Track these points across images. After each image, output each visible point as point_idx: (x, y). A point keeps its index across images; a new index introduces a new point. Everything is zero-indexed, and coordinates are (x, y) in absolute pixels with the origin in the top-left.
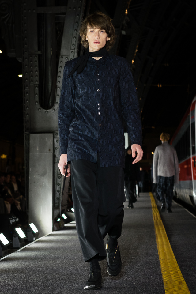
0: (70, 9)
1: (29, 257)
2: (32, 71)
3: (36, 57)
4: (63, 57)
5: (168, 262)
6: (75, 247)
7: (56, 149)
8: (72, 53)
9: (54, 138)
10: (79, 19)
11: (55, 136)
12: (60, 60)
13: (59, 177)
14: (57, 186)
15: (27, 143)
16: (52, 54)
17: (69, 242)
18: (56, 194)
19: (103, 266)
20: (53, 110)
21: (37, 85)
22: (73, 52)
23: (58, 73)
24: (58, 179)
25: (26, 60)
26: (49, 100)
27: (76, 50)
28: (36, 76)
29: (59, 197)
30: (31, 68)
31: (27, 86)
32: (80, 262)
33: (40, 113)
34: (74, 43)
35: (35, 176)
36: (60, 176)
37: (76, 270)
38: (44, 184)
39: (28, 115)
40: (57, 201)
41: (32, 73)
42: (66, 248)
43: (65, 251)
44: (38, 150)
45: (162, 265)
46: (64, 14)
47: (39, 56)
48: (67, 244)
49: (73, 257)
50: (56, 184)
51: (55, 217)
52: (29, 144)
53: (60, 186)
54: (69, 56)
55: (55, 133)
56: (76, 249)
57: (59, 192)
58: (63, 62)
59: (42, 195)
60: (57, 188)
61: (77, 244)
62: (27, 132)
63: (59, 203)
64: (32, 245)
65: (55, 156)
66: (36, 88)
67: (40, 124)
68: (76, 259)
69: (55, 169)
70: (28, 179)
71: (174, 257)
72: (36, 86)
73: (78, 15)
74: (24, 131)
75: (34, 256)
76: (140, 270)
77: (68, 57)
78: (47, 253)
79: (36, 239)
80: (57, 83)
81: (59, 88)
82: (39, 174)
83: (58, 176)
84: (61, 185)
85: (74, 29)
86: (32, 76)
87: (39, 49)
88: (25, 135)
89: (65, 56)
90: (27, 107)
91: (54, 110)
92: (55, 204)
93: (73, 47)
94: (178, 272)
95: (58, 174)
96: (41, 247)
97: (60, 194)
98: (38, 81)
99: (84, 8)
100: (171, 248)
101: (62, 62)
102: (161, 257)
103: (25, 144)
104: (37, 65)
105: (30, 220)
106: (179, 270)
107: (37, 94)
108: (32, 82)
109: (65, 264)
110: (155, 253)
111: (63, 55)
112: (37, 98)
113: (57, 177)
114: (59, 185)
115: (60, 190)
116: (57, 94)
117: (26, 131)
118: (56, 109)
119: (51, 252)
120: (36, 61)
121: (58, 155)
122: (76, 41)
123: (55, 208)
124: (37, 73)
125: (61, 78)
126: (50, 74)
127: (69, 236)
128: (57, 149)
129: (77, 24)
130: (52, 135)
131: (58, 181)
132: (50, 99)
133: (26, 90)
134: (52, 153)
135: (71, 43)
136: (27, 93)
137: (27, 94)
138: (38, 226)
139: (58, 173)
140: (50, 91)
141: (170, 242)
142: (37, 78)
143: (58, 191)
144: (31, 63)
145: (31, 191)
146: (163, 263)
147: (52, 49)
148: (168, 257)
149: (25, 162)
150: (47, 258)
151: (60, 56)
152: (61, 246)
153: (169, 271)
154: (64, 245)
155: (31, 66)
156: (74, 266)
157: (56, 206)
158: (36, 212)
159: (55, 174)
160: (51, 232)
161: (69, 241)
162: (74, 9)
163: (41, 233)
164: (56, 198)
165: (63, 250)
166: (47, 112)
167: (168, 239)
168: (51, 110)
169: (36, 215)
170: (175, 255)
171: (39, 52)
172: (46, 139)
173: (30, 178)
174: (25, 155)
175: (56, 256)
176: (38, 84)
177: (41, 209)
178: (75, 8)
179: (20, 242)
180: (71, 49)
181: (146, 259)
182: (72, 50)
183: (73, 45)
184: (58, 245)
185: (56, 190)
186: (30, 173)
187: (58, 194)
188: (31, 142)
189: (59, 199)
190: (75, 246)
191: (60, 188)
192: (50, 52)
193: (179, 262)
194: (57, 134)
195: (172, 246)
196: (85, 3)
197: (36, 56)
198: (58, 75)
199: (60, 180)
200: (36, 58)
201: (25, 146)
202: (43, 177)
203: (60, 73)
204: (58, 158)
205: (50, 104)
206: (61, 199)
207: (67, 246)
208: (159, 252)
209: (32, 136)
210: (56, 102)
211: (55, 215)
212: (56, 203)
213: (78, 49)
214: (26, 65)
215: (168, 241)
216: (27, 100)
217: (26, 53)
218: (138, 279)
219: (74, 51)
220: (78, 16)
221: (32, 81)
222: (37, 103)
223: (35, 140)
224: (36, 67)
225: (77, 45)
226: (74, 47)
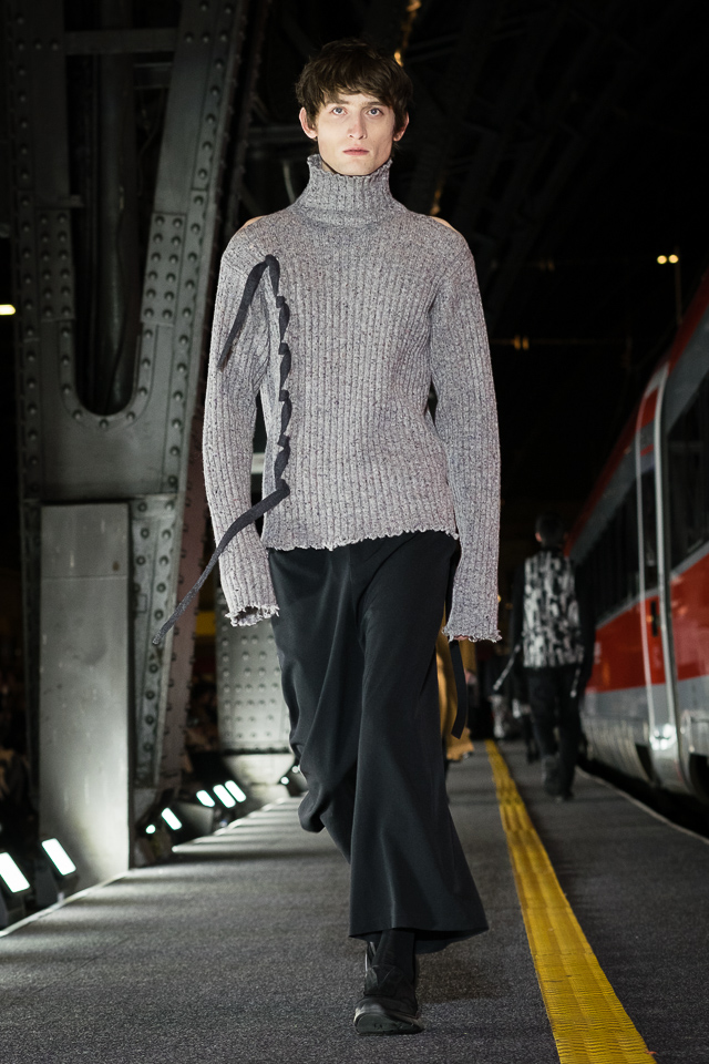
0: (189, 40)
1: (44, 952)
2: (47, 272)
3: (62, 220)
4: (162, 219)
5: (564, 962)
6: (216, 918)
7: (141, 561)
8: (199, 202)
9: (134, 522)
10: (224, 75)
11: (137, 514)
12: (155, 228)
13: (154, 668)
14: (146, 701)
15: (31, 543)
16: (122, 206)
17: (193, 903)
18: (142, 729)
19: (324, 976)
20: (127, 416)
21: (69, 325)
22: (200, 198)
23: (146, 277)
24: (149, 675)
25: (26, 229)
26: (113, 380)
27: (212, 193)
28: (65, 289)
29: (151, 741)
30: (46, 258)
31: (30, 327)
32: (234, 968)
33: (79, 430)
34: (207, 165)
35: (61, 665)
36: (154, 665)
37: (222, 993)
38: (95, 692)
39: (33, 437)
40: (144, 758)
41: (47, 277)
42: (181, 923)
43: (179, 933)
44: (72, 564)
45: (543, 972)
46: (167, 56)
47: (76, 215)
48: (183, 910)
49: (207, 950)
50: (142, 694)
51: (138, 815)
52: (38, 543)
53: (154, 701)
54: (186, 215)
55: (136, 504)
56: (217, 925)
57: (154, 725)
58: (164, 235)
59: (88, 735)
60: (146, 708)
61: (222, 911)
62: (32, 501)
63: (151, 764)
64: (53, 914)
65: (136, 588)
66: (66, 335)
67: (79, 470)
68: (219, 957)
69: (137, 636)
70: (36, 676)
71: (587, 946)
72: (65, 329)
73: (220, 61)
74: (21, 494)
75: (61, 950)
76: (461, 987)
77: (183, 218)
78: (109, 939)
79: (66, 896)
80: (142, 315)
81: (148, 336)
82: (76, 657)
83: (149, 663)
84: (159, 696)
85: (206, 112)
86: (48, 290)
87: (74, 190)
88: (22, 510)
89: (172, 214)
90: (32, 406)
91: (130, 418)
92: (139, 770)
93: (200, 182)
94: (605, 994)
95: (149, 654)
96: (87, 921)
97: (155, 731)
98: (73, 309)
99: (241, 34)
100: (573, 918)
101: (159, 236)
102: (539, 947)
103: (23, 544)
104: (68, 247)
105: (43, 828)
106: (606, 987)
107: (66, 357)
108: (48, 314)
109: (180, 972)
110: (515, 937)
111: (161, 212)
112: (68, 372)
113: (145, 666)
114: (150, 695)
115: (154, 714)
116: (143, 357)
117: (26, 496)
118: (137, 414)
119: (126, 936)
120: (62, 234)
121: (148, 586)
122: (211, 159)
123: (137, 783)
124: (68, 279)
125: (158, 297)
126: (114, 283)
127: (191, 885)
128: (144, 562)
129: (215, 93)
130: (123, 509)
131: (148, 684)
132: (117, 377)
133: (27, 341)
134: (125, 578)
135: (195, 167)
136: (31, 353)
137: (31, 359)
138: (73, 850)
139: (147, 651)
140: (116, 347)
141: (568, 898)
142: (68, 298)
143: (150, 720)
144: (45, 240)
145: (47, 719)
146: (546, 966)
147: (122, 189)
148: (563, 947)
149: (26, 611)
150: (112, 954)
151: (154, 216)
152: (161, 916)
153: (571, 991)
154: (173, 914)
155: (46, 253)
156: (215, 978)
157: (141, 776)
158: (66, 799)
159: (137, 657)
160: (123, 871)
161: (193, 899)
162: (206, 40)
163: (85, 875)
164: (140, 746)
165: (171, 929)
166: (104, 425)
167: (560, 890)
168: (121, 415)
169: (66, 808)
170: (590, 941)
171: (76, 201)
172: (103, 524)
173: (42, 670)
174: (25, 584)
175: (146, 948)
176: (72, 321)
177: (86, 785)
178: (206, 34)
179: (9, 907)
180: (193, 188)
181: (484, 954)
182: (195, 194)
183: (203, 175)
184: (150, 913)
185: (141, 716)
186: (44, 651)
187: (147, 729)
188: (47, 535)
189: (151, 749)
190: (215, 914)
191: (157, 707)
192: (116, 202)
193: (604, 962)
194: (143, 508)
195: (576, 912)
196: (244, 18)
197: (62, 215)
198: (147, 286)
199: (156, 677)
200: (64, 224)
201: (23, 551)
202: (91, 669)
203: (153, 277)
204: (146, 596)
205: (118, 395)
206: (159, 747)
207: (185, 915)
208: (530, 932)
209: (51, 514)
210: (140, 385)
211: (137, 807)
212: (143, 765)
213: (219, 190)
214: (27, 250)
215: (563, 896)
216: (31, 380)
217: (25, 203)
218: (456, 1018)
219: (204, 194)
220: (219, 66)
221: (49, 308)
222: (67, 391)
223: (60, 529)
224: (64, 257)
225: (215, 174)
226: (205, 182)
